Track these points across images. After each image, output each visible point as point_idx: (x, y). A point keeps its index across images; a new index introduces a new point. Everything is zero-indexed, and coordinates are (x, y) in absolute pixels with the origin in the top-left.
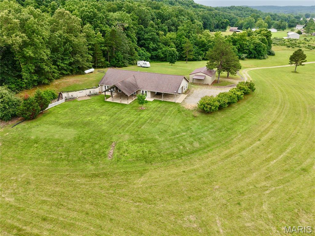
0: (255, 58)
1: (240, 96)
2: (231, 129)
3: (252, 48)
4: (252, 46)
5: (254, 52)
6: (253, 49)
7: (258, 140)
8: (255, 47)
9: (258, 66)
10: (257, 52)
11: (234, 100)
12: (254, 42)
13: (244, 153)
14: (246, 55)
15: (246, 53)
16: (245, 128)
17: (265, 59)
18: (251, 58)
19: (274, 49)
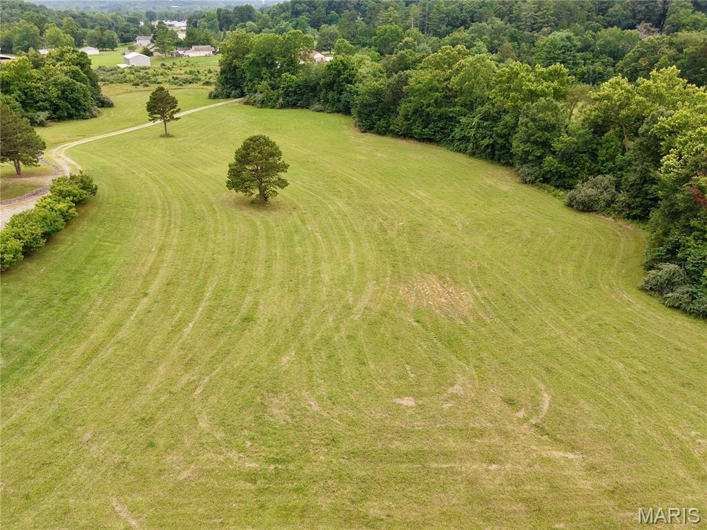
0: (70, 117)
1: (67, 212)
2: (74, 293)
3: (55, 95)
4: (54, 92)
5: (62, 103)
6: (58, 97)
7: (141, 295)
8: (63, 92)
9: (84, 136)
10: (70, 103)
11: (56, 224)
12: (54, 80)
13: (122, 334)
14: (46, 114)
15: (46, 109)
16: (105, 279)
17: (95, 117)
18: (60, 119)
19: (106, 91)
